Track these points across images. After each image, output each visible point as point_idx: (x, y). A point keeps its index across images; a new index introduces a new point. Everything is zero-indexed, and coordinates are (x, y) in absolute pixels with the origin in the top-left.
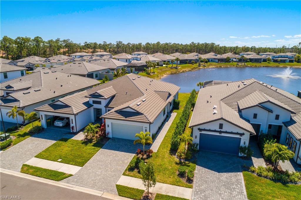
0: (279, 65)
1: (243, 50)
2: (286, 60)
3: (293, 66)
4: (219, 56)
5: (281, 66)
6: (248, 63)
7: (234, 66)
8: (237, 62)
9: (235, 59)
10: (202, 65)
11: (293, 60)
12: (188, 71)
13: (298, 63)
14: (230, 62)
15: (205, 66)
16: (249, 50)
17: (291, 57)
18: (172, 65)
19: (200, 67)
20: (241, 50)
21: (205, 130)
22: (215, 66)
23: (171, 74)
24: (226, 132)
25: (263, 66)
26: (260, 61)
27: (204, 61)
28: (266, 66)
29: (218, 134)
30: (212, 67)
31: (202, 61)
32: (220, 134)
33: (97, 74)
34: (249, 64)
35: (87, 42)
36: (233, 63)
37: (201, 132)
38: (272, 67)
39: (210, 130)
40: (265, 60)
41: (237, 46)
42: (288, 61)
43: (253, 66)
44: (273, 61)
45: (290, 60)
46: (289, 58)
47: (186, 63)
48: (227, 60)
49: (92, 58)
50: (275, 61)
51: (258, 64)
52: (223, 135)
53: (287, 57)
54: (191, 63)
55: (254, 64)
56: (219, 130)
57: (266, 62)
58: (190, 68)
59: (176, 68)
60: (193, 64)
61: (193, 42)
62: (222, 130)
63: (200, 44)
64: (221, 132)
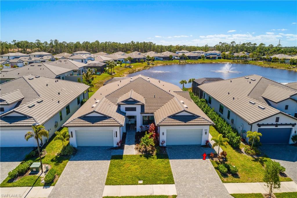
0: (211, 61)
1: (177, 48)
2: (216, 57)
3: (222, 62)
4: (159, 55)
5: (214, 62)
6: (187, 60)
7: (177, 63)
8: (178, 59)
9: (177, 57)
10: (151, 64)
11: (221, 57)
12: (142, 70)
13: (224, 60)
14: (173, 60)
15: (154, 64)
16: (182, 49)
17: (219, 55)
18: (126, 65)
19: (149, 65)
20: (175, 49)
21: (263, 125)
22: (162, 64)
23: (130, 73)
24: (282, 125)
25: (201, 63)
26: (197, 58)
27: (151, 59)
28: (203, 63)
29: (274, 127)
30: (160, 65)
31: (150, 60)
32: (276, 127)
33: (63, 77)
34: (189, 61)
35: (15, 41)
36: (176, 60)
37: (260, 128)
38: (207, 63)
39: (268, 125)
40: (200, 58)
41: (171, 45)
42: (217, 58)
43: (193, 63)
44: (206, 58)
45: (218, 57)
46: (217, 55)
47: (136, 62)
48: (170, 58)
49: (31, 59)
50: (208, 58)
51: (196, 61)
52: (279, 127)
53: (216, 55)
54: (140, 62)
55: (193, 61)
56: (275, 123)
57: (201, 59)
58: (142, 67)
59: (130, 67)
60: (142, 63)
61: (133, 41)
62: (278, 123)
63: (139, 43)
64: (276, 125)
